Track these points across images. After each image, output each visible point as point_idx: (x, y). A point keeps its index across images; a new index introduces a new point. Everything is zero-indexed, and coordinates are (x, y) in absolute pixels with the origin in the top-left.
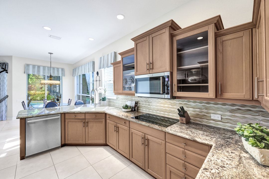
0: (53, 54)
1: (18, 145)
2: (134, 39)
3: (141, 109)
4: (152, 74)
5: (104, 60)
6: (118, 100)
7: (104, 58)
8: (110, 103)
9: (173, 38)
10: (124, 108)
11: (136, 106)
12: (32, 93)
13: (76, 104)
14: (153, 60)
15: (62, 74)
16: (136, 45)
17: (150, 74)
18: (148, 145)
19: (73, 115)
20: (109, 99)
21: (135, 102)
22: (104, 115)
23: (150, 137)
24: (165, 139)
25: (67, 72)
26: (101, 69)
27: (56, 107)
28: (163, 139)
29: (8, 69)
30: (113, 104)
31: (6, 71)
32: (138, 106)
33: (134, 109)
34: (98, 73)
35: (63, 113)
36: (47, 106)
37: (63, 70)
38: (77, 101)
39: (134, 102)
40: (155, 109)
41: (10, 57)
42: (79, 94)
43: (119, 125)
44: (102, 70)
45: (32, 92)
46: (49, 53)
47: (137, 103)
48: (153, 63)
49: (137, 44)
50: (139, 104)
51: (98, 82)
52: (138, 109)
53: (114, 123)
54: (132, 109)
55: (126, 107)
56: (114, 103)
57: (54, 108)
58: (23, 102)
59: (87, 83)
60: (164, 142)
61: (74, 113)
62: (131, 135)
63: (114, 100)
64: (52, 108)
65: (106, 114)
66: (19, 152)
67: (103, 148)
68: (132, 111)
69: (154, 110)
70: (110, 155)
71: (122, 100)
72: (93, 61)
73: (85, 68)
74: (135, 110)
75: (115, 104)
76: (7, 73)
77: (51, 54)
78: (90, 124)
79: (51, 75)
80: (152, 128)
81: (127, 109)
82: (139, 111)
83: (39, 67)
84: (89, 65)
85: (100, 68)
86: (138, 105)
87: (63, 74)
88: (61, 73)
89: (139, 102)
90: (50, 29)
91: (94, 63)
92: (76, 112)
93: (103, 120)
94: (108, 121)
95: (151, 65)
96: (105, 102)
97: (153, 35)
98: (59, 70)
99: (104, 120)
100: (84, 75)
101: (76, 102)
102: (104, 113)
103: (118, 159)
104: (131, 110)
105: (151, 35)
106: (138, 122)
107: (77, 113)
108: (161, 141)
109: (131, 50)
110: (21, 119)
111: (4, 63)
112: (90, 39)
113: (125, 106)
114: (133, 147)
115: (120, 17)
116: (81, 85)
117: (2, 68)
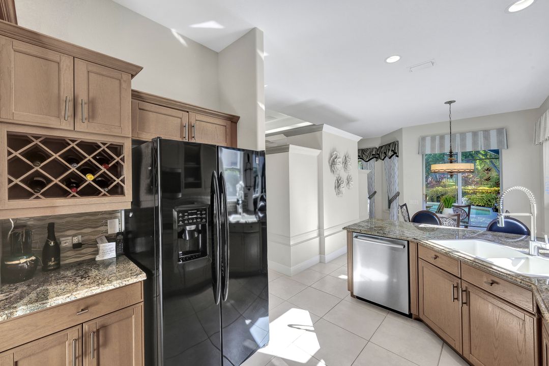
0: (455, 101)
12: (468, 191)
15: (500, 142)
29: (398, 150)
35: (412, 241)
41: (400, 131)
45: (470, 187)
46: (446, 103)
58: (404, 205)
76: (398, 156)
77: (450, 103)
79: (451, 152)
83: (442, 137)
88: (496, 142)
98: (488, 134)
102: (527, 289)
110: (348, 231)
117: (392, 150)
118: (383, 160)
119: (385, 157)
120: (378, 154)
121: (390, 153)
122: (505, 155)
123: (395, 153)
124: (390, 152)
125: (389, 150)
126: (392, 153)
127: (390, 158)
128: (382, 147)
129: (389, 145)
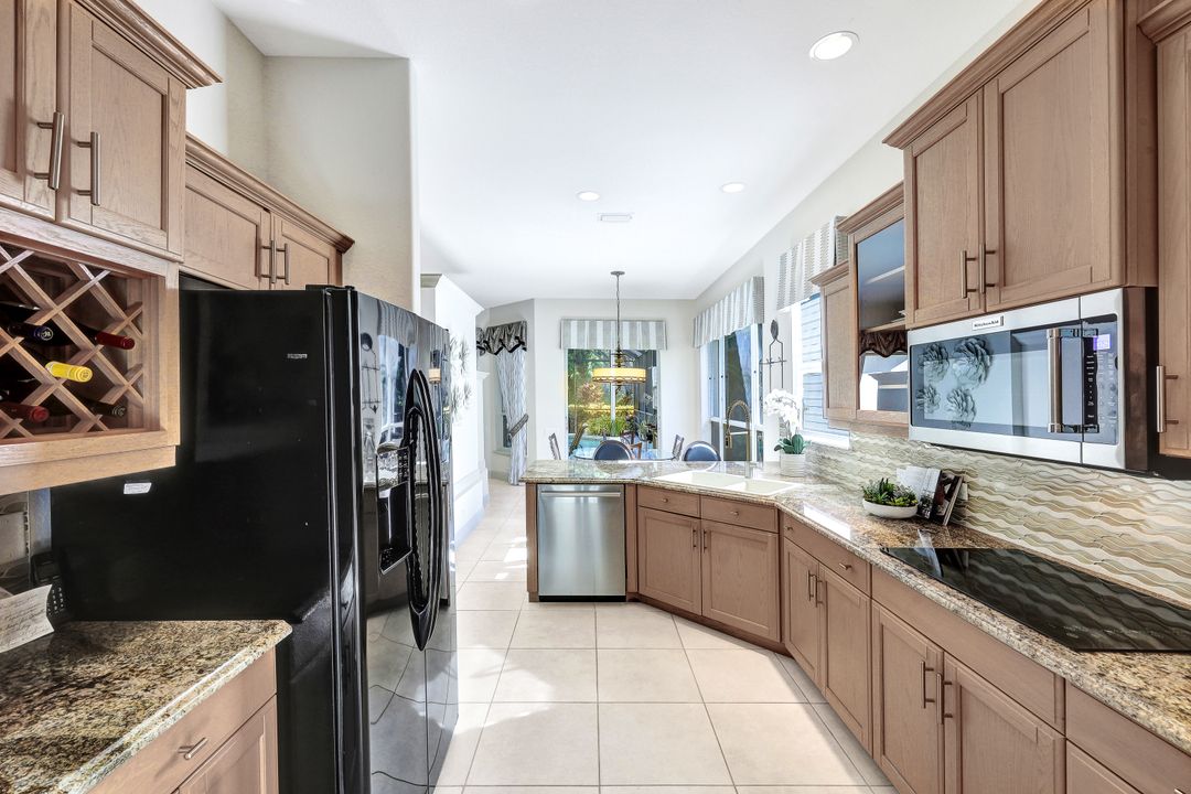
0: (623, 273)
1: (521, 562)
2: (899, 138)
3: (981, 516)
4: (997, 317)
5: (794, 265)
6: (858, 454)
7: (794, 258)
8: (823, 468)
9: (1159, 46)
10: (870, 497)
11: (949, 496)
13: (689, 456)
14: (1008, 228)
15: (659, 340)
16: (914, 164)
17: (986, 314)
18: (961, 717)
19: (661, 497)
20: (819, 447)
21: (942, 475)
22: (773, 515)
23: (970, 680)
24: (1060, 721)
25: (675, 332)
26: (786, 309)
27: (620, 462)
28: (1050, 718)
29: (527, 338)
30: (836, 472)
31: (523, 343)
32: (959, 500)
33: (934, 512)
34: (774, 328)
35: (630, 484)
36: (601, 455)
37: (659, 323)
38: (692, 444)
39: (936, 474)
40: (1077, 534)
41: (530, 303)
42: (715, 419)
43: (828, 571)
44: (789, 313)
46: (612, 273)
47: (957, 479)
48: (1003, 251)
49: (919, 159)
50: (965, 486)
51: (776, 367)
52: (958, 514)
53: (810, 558)
54: (920, 509)
55: (884, 493)
56: (843, 469)
57: (614, 462)
58: (554, 436)
59: (743, 373)
60: (1050, 736)
61: (663, 489)
62: (877, 638)
63: (840, 451)
64: (609, 462)
65: (779, 512)
66: (526, 580)
67: (772, 660)
68: (918, 519)
69: (1065, 537)
70: (793, 699)
71: (878, 459)
72: (755, 278)
73: (729, 311)
74: (936, 519)
75: (844, 474)
76: (525, 349)
77: (618, 274)
78: (718, 544)
79: (619, 350)
80: (977, 627)
81: (885, 504)
82: (969, 525)
83: (593, 323)
84: (742, 297)
85: (780, 305)
86: (960, 494)
87: (663, 340)
88: (656, 338)
89: (968, 478)
90: (596, 196)
91: (759, 284)
92: (668, 487)
93: (770, 535)
94: (787, 544)
95: (993, 260)
96: (799, 460)
97: (1006, 80)
98: (648, 325)
99: (771, 538)
100: (731, 341)
101: (689, 450)
102: (771, 506)
103: (823, 733)
104: (911, 511)
105: (993, 83)
106: (904, 575)
107: (672, 491)
108: (1032, 722)
109: (887, 198)
110: (529, 484)
111: (519, 323)
112: (728, 189)
113: (877, 487)
114: (887, 698)
115: (833, 47)
116: (722, 383)
117: (516, 338)
118: (496, 354)
119: (501, 349)
120: (485, 342)
121: (513, 342)
122: (663, 358)
123: (521, 343)
124: (512, 340)
125: (510, 336)
126: (516, 343)
127: (511, 351)
128: (494, 329)
129: (510, 326)
